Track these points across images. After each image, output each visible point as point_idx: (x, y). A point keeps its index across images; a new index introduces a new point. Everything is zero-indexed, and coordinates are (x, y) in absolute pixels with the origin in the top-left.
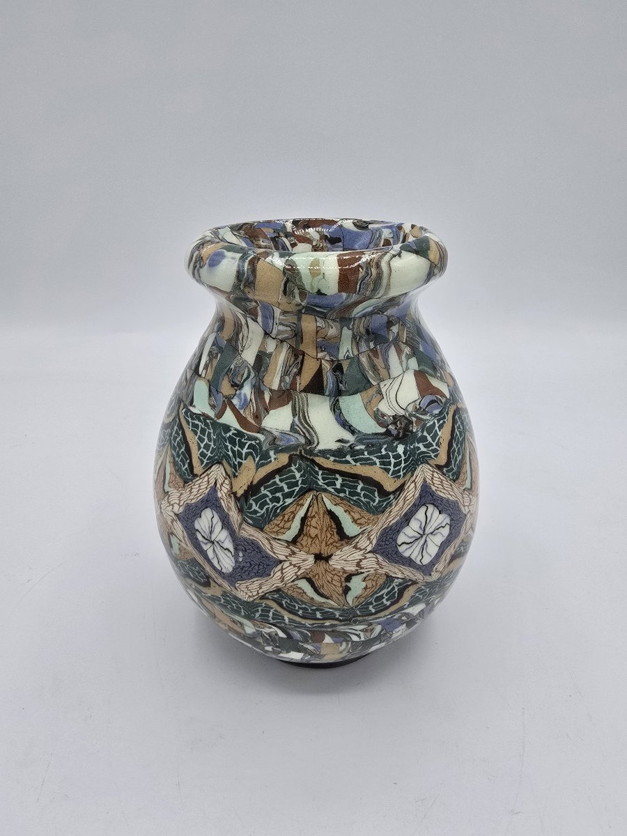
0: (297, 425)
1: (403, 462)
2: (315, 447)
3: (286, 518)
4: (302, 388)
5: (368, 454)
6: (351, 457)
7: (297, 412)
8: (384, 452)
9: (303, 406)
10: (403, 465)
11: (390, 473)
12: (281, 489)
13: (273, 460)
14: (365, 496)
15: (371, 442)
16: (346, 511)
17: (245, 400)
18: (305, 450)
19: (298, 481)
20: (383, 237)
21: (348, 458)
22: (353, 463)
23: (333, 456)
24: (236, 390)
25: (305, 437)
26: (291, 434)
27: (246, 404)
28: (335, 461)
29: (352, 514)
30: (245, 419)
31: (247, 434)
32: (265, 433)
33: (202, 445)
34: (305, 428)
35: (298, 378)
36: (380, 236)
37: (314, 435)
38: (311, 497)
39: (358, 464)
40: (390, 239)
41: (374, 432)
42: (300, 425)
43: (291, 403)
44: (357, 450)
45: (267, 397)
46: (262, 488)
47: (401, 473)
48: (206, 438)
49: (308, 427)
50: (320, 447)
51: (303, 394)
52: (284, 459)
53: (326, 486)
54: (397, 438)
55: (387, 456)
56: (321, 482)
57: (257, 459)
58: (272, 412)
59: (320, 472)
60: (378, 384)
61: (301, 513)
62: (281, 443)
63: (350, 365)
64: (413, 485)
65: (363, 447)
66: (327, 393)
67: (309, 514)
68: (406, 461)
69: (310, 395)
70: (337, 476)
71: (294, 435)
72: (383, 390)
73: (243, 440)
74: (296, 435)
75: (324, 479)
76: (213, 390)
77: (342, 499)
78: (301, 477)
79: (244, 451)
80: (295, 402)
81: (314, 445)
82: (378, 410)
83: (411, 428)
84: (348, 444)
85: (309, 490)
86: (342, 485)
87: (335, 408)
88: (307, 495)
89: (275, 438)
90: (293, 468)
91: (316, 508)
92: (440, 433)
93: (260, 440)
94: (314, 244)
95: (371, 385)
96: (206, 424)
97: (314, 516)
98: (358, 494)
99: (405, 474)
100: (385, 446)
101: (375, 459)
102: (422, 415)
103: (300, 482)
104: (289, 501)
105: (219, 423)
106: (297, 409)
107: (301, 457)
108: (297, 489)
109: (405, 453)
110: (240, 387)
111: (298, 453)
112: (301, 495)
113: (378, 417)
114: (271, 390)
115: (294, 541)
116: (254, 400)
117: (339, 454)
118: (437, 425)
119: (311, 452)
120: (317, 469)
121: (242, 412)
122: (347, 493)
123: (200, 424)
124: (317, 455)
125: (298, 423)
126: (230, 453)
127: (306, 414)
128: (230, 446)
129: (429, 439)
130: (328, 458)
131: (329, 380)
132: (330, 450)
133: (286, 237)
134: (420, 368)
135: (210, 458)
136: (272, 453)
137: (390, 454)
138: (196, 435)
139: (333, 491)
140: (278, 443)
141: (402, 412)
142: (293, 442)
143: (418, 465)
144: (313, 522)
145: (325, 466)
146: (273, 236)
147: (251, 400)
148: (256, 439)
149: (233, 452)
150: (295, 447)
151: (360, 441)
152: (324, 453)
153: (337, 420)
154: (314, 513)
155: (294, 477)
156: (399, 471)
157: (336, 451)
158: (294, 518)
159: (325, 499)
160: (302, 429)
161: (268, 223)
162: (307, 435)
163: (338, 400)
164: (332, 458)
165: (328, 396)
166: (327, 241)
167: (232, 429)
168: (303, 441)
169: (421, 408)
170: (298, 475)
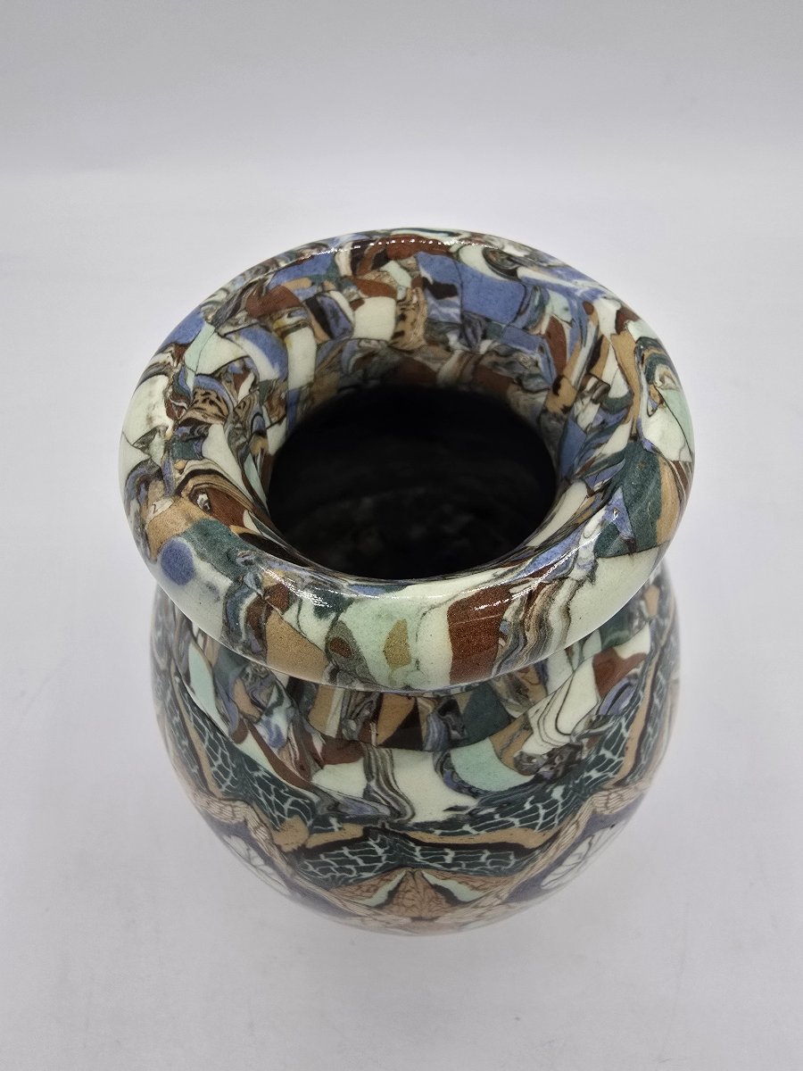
0: (376, 793)
1: (560, 807)
2: (409, 820)
3: (365, 888)
4: (381, 741)
5: (501, 816)
6: (471, 825)
7: (374, 775)
8: (527, 806)
9: (385, 767)
10: (559, 811)
11: (537, 827)
12: (354, 862)
13: (337, 830)
14: (492, 864)
15: (507, 803)
16: (460, 883)
17: (279, 735)
18: (391, 824)
19: (380, 857)
20: (548, 309)
21: (467, 828)
22: (474, 832)
23: (439, 829)
24: (261, 714)
25: (390, 806)
26: (366, 802)
27: (282, 743)
28: (442, 834)
29: (471, 883)
30: (283, 765)
31: (288, 786)
32: (320, 793)
33: (216, 764)
34: (389, 796)
35: (373, 726)
36: (542, 305)
37: (405, 804)
38: (403, 874)
39: (483, 832)
40: (566, 326)
41: (512, 786)
42: (380, 792)
43: (361, 760)
44: (482, 816)
45: (318, 745)
46: (322, 856)
47: (556, 822)
48: (219, 756)
49: (395, 795)
50: (418, 819)
51: (383, 751)
52: (355, 831)
53: (428, 863)
54: (555, 780)
55: (535, 809)
56: (419, 858)
57: (310, 823)
58: (328, 767)
59: (418, 848)
60: (525, 715)
61: (390, 886)
62: (349, 811)
63: (473, 699)
64: (574, 826)
65: (492, 810)
66: (429, 747)
67: (401, 889)
68: (564, 805)
69: (396, 752)
70: (447, 850)
71: (370, 803)
72: (533, 722)
73: (282, 792)
74: (374, 804)
75: (423, 855)
76: (222, 691)
77: (454, 873)
78: (386, 852)
79: (286, 806)
80: (370, 757)
81: (406, 818)
82: (522, 754)
83: (578, 757)
84: (467, 811)
85: (400, 866)
86: (454, 859)
87: (444, 768)
88: (397, 871)
89: (337, 804)
90: (371, 842)
91: (411, 883)
92: (626, 735)
93: (310, 800)
94: (400, 296)
95: (510, 719)
96: (215, 736)
97: (409, 891)
98: (483, 864)
99: (560, 822)
100: (531, 799)
101: (512, 820)
102: (600, 726)
103: (383, 859)
104: (366, 875)
105: (236, 748)
106: (374, 770)
107: (384, 831)
108: (380, 865)
109: (563, 796)
110: (269, 712)
111: (379, 826)
112: (389, 871)
113: (522, 763)
114: (324, 736)
115: (380, 907)
116: (294, 742)
117: (450, 825)
118: (624, 724)
119: (401, 826)
120: (412, 845)
121: (275, 751)
122: (464, 865)
123: (206, 729)
124: (411, 829)
125: (376, 789)
126: (262, 799)
127: (391, 778)
128: (261, 791)
129: (608, 755)
130: (431, 832)
131: (432, 729)
132: (435, 822)
133: (340, 289)
134: (605, 644)
135: (228, 787)
136: (333, 821)
137: (539, 805)
138: (203, 741)
139: (440, 866)
140: (344, 810)
141: (566, 740)
142: (369, 812)
143: (585, 800)
144: (408, 895)
145: (427, 841)
146: (311, 295)
147: (288, 739)
148: (304, 797)
149: (269, 801)
150: (375, 819)
151: (487, 804)
152: (425, 827)
153: (447, 783)
154: (408, 888)
155: (374, 852)
156: (553, 820)
157: (445, 822)
158: (375, 891)
159: (426, 875)
160: (385, 797)
161: (296, 260)
162: (393, 804)
163: (449, 756)
164: (438, 832)
165: (429, 751)
166: (428, 292)
167: (261, 769)
168: (386, 812)
169: (598, 717)
170: (380, 851)
